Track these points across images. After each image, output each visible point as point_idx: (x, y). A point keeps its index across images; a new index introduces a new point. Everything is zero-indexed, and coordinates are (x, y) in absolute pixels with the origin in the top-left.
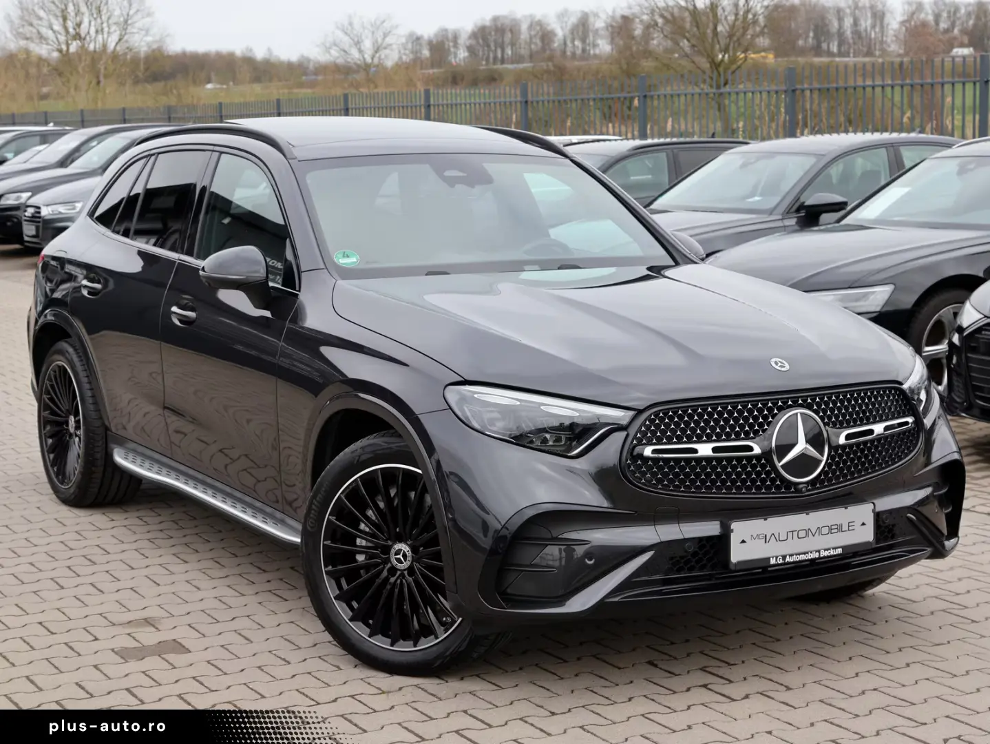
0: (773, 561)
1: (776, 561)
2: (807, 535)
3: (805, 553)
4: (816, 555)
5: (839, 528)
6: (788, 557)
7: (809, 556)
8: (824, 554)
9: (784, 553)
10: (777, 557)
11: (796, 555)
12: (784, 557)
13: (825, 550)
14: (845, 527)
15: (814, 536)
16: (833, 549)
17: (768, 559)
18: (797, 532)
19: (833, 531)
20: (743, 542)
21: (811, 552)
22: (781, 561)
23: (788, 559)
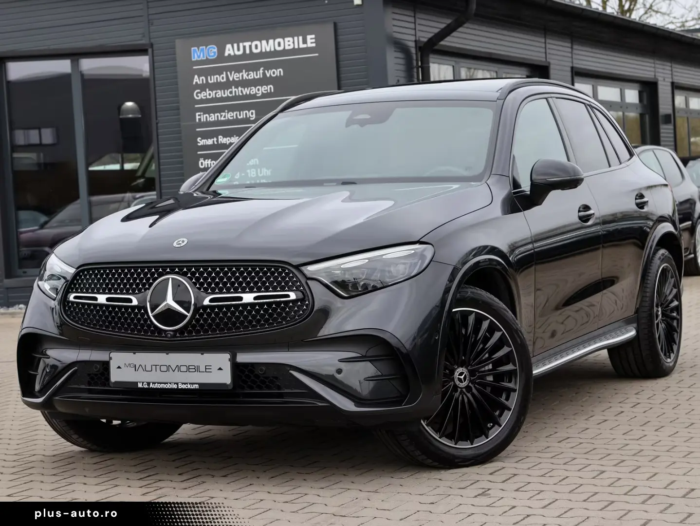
0: (140, 385)
1: (143, 385)
2: (168, 370)
3: (165, 383)
4: (175, 386)
5: (197, 369)
6: (151, 384)
7: (168, 386)
8: (181, 386)
9: (148, 381)
10: (143, 383)
11: (158, 383)
12: (149, 384)
13: (182, 384)
14: (202, 369)
15: (174, 371)
16: (190, 384)
17: (136, 383)
18: (159, 367)
19: (190, 370)
20: (119, 367)
21: (170, 383)
22: (146, 386)
23: (151, 386)
